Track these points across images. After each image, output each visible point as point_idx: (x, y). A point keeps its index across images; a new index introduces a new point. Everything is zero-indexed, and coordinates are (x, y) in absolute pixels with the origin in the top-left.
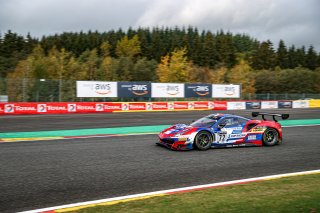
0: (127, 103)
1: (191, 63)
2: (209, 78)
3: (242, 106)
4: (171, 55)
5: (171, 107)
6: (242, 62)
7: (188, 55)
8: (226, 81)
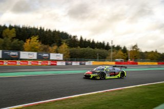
0: (7, 61)
1: (40, 43)
2: (49, 50)
3: (64, 63)
4: (31, 39)
5: (30, 63)
6: (64, 44)
7: (39, 39)
8: (57, 52)
